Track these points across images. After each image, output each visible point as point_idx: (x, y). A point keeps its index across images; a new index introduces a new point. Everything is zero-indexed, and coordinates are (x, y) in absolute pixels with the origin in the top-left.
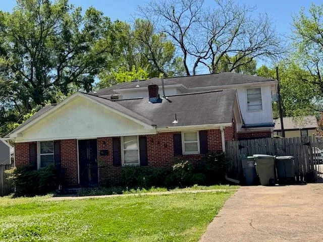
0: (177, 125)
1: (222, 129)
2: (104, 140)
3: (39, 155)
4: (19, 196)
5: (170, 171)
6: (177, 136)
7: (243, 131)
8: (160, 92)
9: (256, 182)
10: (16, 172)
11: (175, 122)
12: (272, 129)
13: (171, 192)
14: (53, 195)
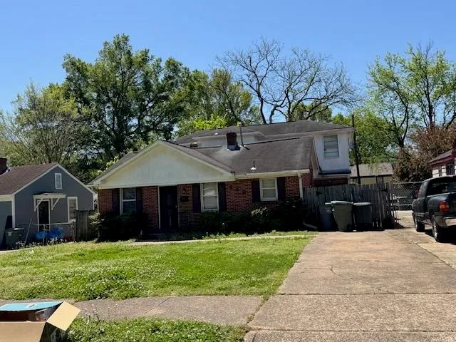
0: (255, 171)
1: (299, 175)
2: (185, 186)
3: (122, 201)
4: (103, 241)
5: (249, 217)
6: (255, 183)
7: (320, 177)
8: (238, 140)
9: (334, 228)
10: (99, 218)
11: (253, 169)
12: (349, 176)
14: (135, 240)
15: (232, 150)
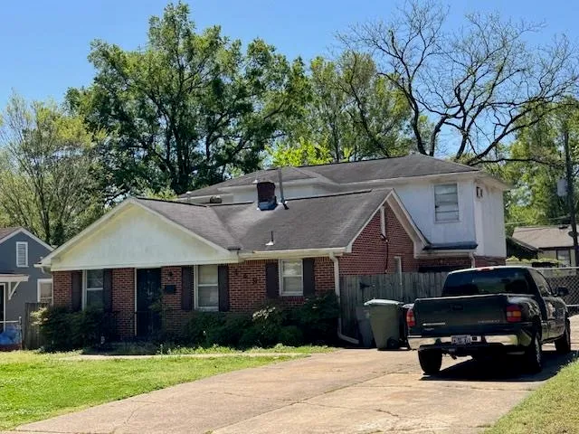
0: (271, 248)
1: (331, 256)
2: (171, 270)
3: (85, 289)
6: (272, 267)
7: (426, 255)
8: (277, 193)
10: (44, 315)
11: (271, 244)
13: (245, 354)
14: (81, 351)
15: (262, 210)
